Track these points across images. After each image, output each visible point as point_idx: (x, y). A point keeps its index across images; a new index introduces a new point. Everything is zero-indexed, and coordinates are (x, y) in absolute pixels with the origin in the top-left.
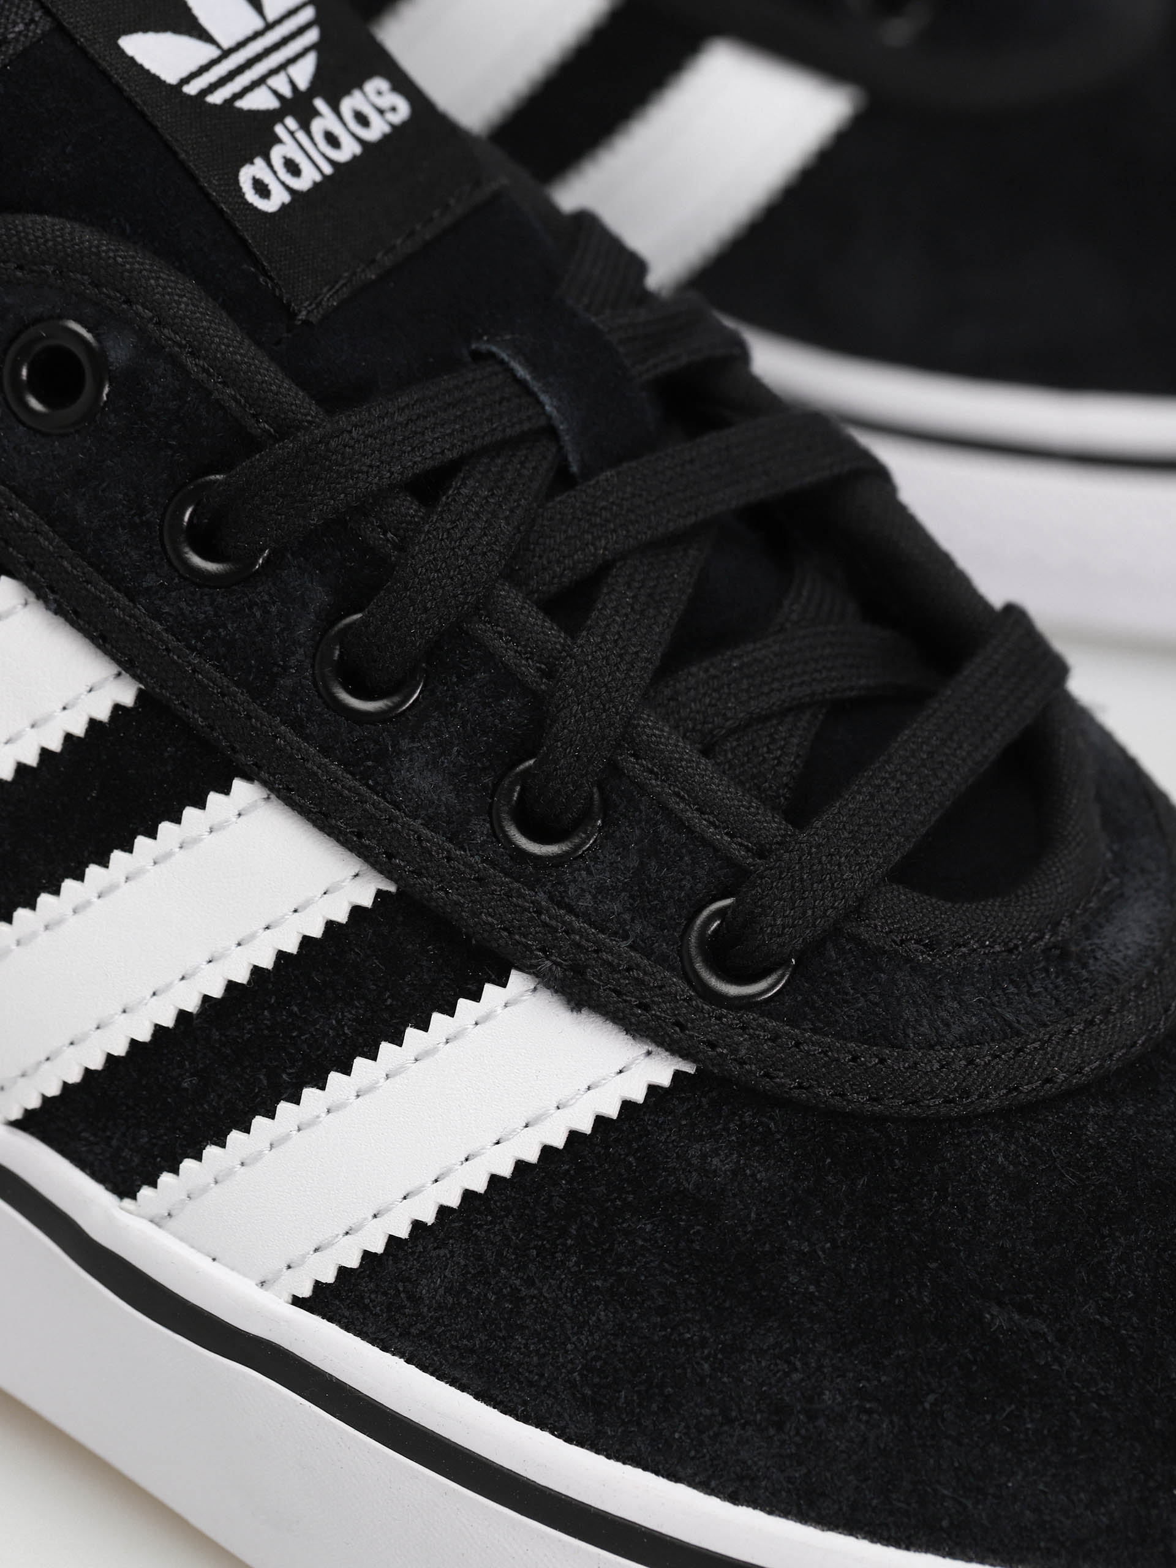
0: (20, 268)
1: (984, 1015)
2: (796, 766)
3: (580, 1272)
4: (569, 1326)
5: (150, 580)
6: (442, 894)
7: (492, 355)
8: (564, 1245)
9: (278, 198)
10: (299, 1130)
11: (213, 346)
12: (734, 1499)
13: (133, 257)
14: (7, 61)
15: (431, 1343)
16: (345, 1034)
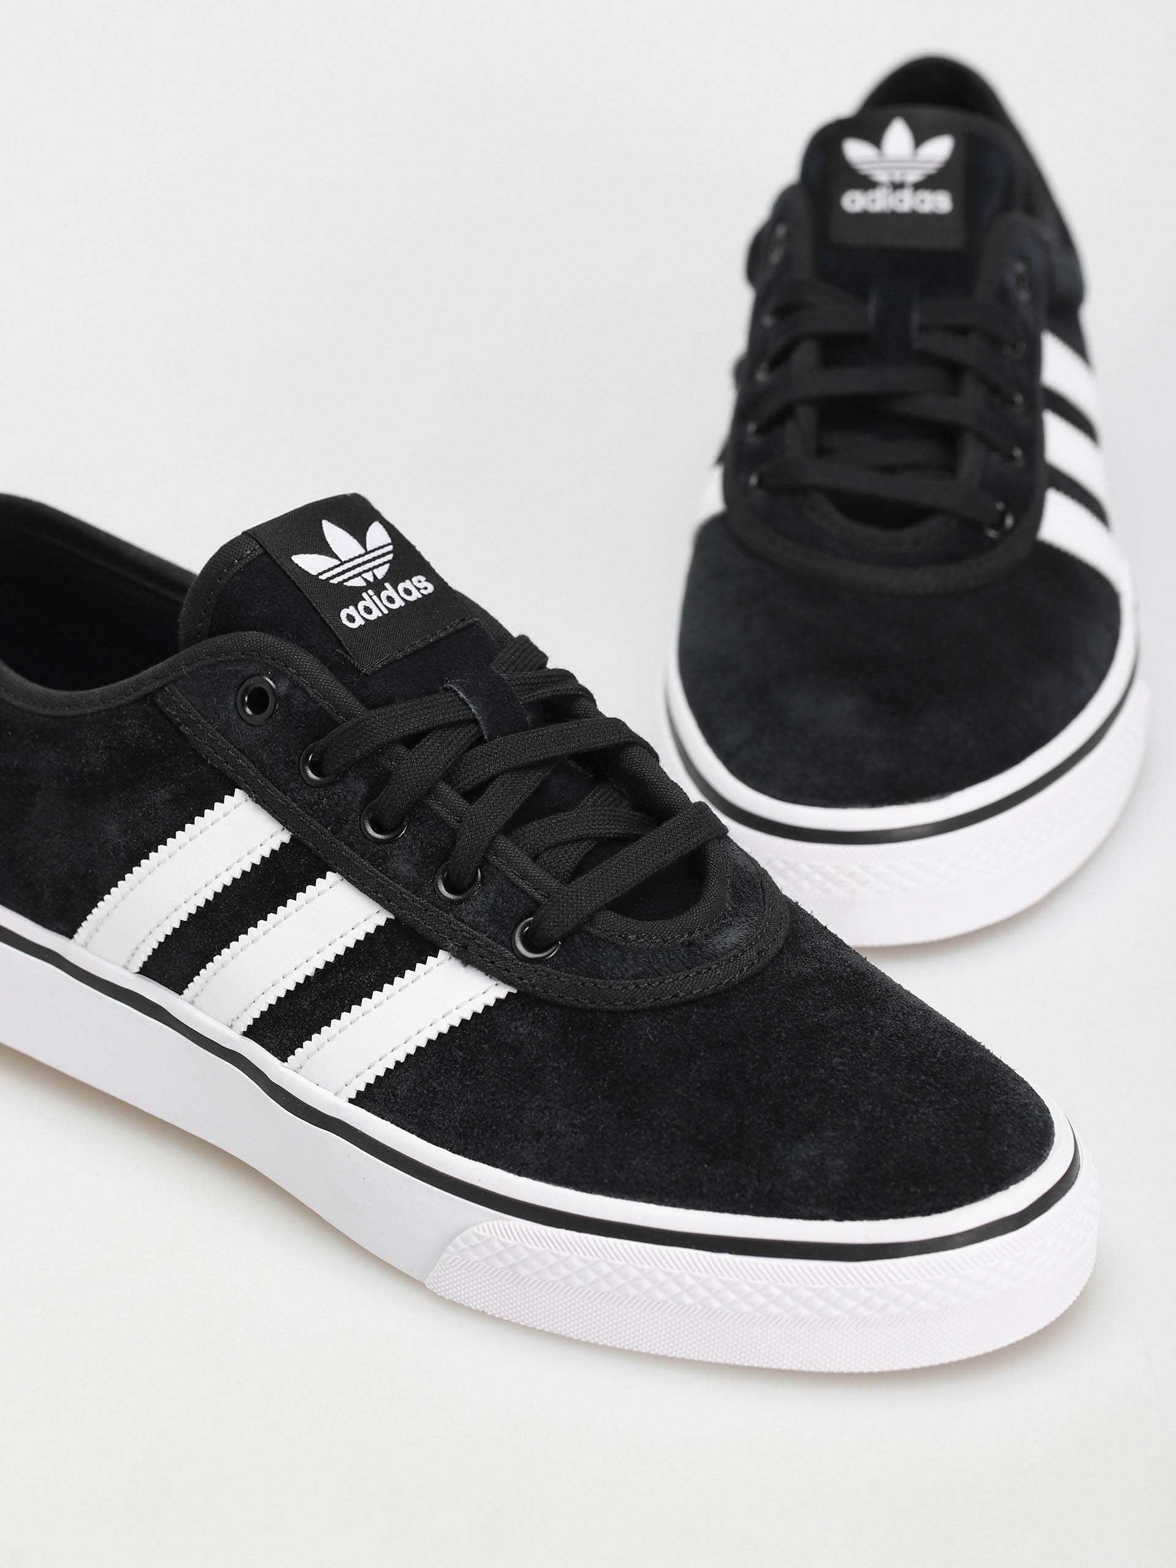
0: (243, 654)
1: (646, 966)
2: (575, 863)
3: (461, 1079)
4: (455, 1102)
5: (293, 785)
6: (410, 917)
7: (451, 688)
8: (455, 1067)
9: (359, 622)
10: (351, 1024)
11: (320, 683)
12: (519, 1174)
13: (288, 647)
14: (242, 567)
15: (401, 1114)
16: (371, 981)
